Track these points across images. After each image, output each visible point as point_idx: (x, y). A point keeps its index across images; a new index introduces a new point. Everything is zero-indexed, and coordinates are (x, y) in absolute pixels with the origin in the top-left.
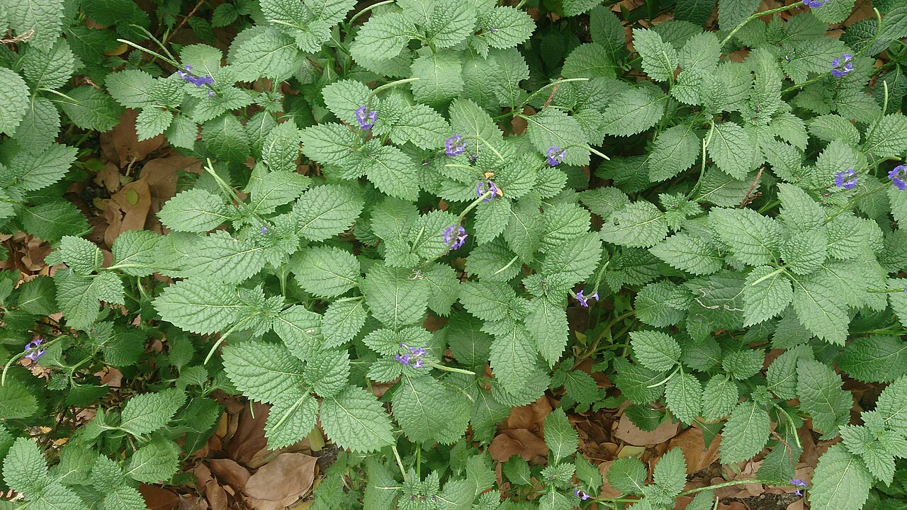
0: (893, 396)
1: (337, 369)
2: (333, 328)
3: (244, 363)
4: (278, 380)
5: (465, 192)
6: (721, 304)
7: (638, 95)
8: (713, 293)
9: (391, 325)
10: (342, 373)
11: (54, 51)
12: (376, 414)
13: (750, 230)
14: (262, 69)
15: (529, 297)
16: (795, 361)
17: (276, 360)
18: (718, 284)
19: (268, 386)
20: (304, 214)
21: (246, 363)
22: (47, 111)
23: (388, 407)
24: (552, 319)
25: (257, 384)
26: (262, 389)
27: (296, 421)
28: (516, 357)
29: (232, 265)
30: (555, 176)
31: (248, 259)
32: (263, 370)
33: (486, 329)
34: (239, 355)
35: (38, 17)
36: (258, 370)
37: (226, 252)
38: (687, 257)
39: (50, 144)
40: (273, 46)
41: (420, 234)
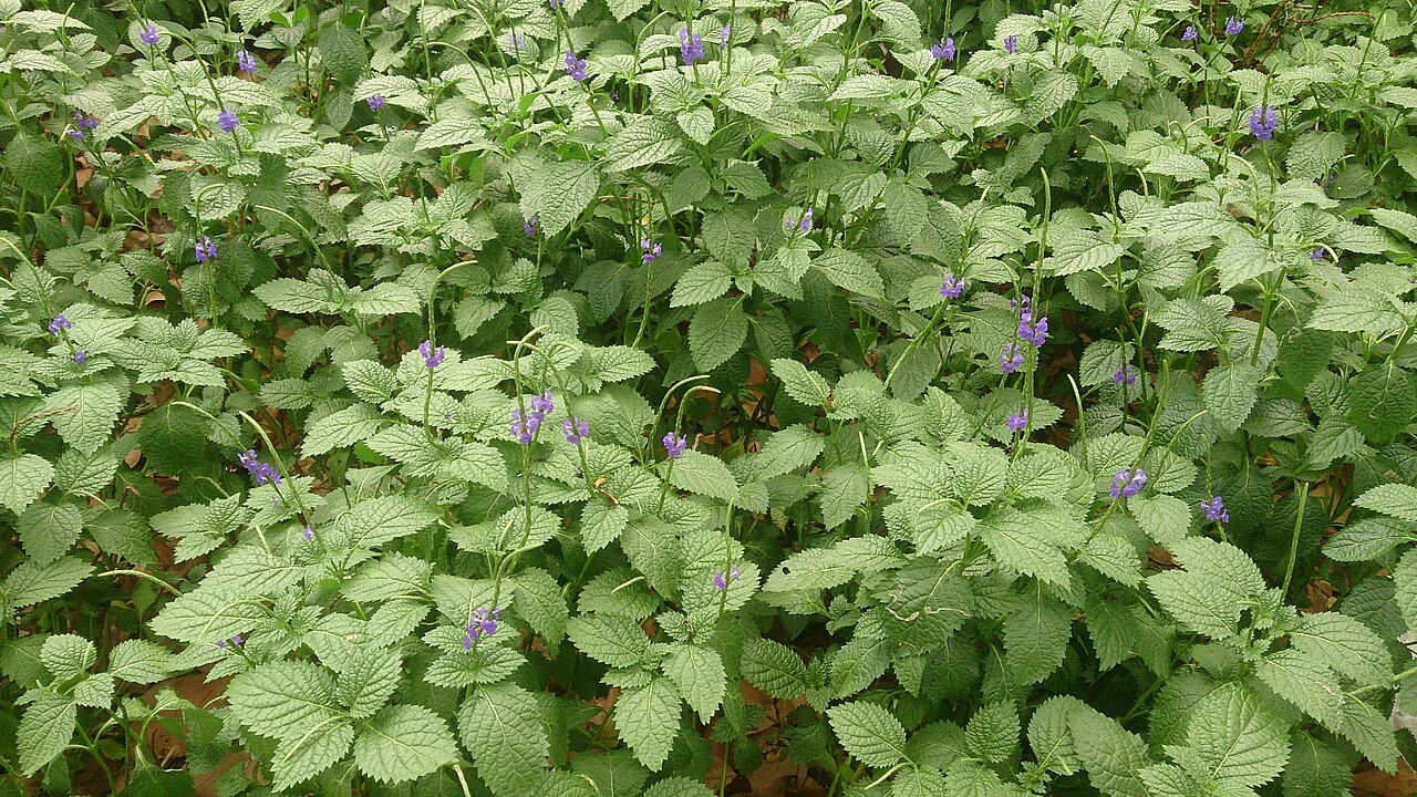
0: (1208, 728)
1: (383, 672)
2: (383, 628)
3: (257, 691)
4: (302, 712)
5: (568, 495)
6: (919, 608)
7: (793, 432)
8: (906, 593)
9: (463, 623)
10: (390, 676)
11: (96, 455)
12: (435, 736)
13: (914, 477)
14: (337, 440)
15: (668, 640)
16: (1063, 717)
17: (302, 682)
18: (908, 581)
19: (286, 719)
20: (362, 525)
21: (260, 691)
22: (70, 517)
23: (453, 725)
24: (700, 663)
25: (270, 717)
26: (277, 723)
27: (319, 749)
28: (653, 713)
29: (261, 580)
30: (695, 510)
31: (282, 575)
32: (283, 698)
33: (607, 679)
34: (252, 682)
35: (87, 419)
36: (274, 699)
37: (256, 567)
38: (864, 558)
39: (63, 554)
40: (355, 419)
41: (508, 527)
